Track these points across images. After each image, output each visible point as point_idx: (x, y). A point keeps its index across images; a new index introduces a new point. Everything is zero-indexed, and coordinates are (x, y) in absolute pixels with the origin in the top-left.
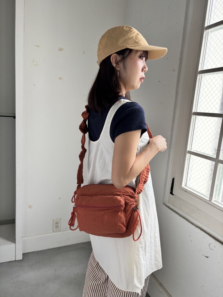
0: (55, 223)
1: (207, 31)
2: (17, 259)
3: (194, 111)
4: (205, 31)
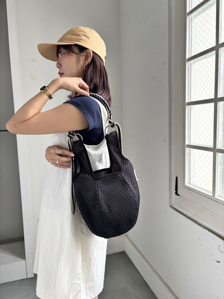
2: (29, 277)
3: (187, 101)
4: (187, 17)
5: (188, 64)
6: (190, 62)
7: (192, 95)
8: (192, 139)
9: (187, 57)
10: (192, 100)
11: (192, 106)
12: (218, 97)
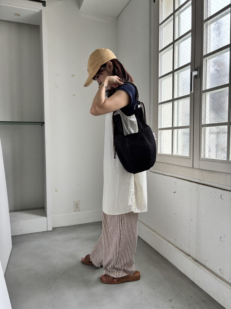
0: (75, 204)
1: (161, 53)
2: (49, 230)
3: (159, 102)
4: (159, 53)
5: (160, 80)
6: (161, 79)
7: (162, 98)
8: (162, 125)
9: (159, 76)
10: (162, 101)
11: (162, 105)
12: (174, 98)
